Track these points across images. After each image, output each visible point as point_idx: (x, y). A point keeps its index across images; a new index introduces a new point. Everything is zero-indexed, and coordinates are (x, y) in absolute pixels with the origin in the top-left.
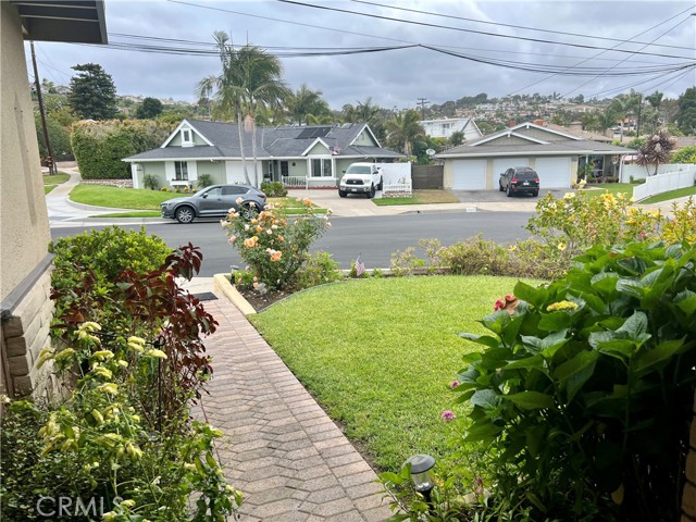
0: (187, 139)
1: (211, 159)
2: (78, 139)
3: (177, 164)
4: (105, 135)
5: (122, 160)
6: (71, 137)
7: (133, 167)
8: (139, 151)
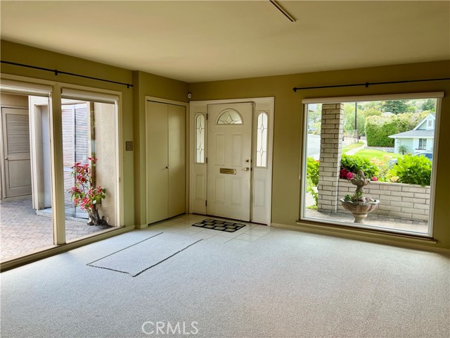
0: (430, 125)
2: (369, 125)
3: (421, 140)
4: (383, 123)
5: (390, 137)
6: (366, 124)
7: (396, 141)
8: (401, 132)
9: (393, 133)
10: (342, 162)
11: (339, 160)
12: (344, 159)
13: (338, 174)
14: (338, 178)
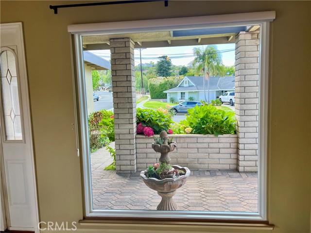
0: (186, 84)
1: (193, 91)
2: (151, 85)
3: (182, 93)
5: (164, 92)
6: (149, 84)
7: (168, 94)
8: (170, 89)
9: (166, 90)
10: (138, 117)
11: (134, 115)
12: (140, 114)
13: (135, 130)
14: (135, 134)
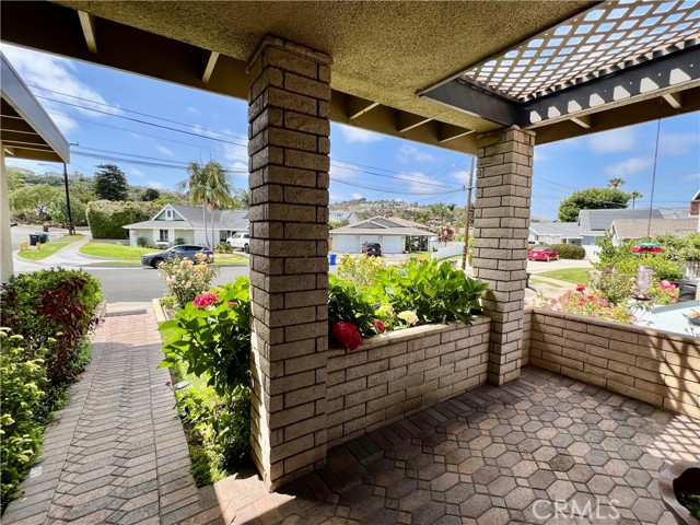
0: (169, 215)
1: (184, 228)
2: (92, 212)
3: (161, 231)
4: (112, 211)
5: (125, 227)
6: (87, 211)
7: (131, 233)
8: (135, 222)
9: (127, 223)
